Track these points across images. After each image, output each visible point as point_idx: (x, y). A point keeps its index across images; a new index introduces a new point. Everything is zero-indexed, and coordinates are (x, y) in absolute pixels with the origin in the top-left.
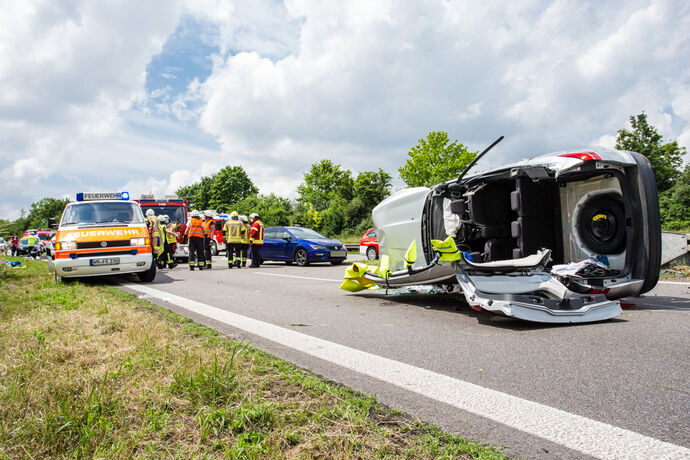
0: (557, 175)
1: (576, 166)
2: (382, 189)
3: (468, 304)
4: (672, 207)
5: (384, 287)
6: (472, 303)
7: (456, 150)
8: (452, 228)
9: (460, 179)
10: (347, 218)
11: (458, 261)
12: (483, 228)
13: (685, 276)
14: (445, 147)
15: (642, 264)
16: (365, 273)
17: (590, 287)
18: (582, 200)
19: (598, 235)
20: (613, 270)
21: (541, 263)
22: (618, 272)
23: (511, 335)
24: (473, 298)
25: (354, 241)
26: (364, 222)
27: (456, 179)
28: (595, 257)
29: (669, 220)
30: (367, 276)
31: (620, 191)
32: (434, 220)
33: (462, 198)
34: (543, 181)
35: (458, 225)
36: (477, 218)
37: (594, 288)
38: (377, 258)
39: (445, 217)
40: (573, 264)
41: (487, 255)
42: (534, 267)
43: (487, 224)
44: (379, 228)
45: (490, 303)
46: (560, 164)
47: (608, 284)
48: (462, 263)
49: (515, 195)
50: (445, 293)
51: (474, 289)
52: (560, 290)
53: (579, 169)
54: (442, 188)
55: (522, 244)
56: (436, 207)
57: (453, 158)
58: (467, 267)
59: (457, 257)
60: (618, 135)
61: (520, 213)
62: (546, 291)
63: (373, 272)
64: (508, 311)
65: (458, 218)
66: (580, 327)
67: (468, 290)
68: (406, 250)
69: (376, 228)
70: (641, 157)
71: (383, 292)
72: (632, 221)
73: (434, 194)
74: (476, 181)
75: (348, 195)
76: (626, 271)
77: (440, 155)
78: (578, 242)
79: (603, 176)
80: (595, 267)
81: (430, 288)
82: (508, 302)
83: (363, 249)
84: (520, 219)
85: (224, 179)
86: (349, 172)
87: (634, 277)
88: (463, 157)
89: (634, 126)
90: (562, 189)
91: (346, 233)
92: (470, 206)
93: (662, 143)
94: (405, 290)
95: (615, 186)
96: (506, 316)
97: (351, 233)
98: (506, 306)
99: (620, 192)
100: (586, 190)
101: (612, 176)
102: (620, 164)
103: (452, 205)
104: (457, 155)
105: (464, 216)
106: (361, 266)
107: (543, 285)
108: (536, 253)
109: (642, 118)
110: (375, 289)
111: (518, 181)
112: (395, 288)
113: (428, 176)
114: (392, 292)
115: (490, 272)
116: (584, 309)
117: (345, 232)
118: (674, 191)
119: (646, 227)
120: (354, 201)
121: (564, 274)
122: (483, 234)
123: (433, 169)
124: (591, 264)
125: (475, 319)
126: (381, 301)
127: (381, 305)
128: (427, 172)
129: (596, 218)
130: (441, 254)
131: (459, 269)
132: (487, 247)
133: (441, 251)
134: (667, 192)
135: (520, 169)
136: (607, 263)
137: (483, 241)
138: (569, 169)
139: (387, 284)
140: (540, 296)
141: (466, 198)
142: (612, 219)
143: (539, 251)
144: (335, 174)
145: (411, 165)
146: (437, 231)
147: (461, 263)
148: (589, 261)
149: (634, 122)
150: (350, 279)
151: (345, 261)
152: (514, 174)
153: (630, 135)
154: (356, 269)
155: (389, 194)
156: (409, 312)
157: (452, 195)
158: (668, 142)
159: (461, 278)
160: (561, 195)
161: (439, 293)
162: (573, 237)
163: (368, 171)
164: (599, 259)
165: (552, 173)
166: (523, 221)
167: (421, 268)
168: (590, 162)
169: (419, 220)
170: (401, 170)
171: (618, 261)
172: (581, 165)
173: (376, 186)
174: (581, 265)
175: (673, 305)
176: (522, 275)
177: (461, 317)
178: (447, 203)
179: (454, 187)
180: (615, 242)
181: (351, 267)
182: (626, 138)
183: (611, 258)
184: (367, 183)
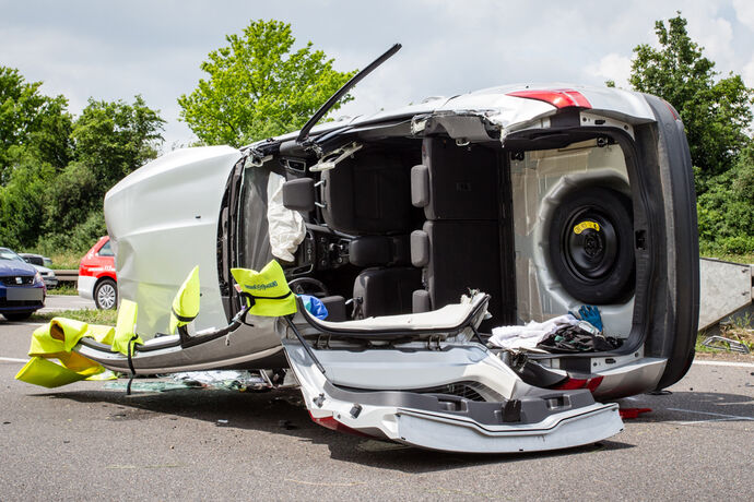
0: (503, 136)
1: (541, 119)
2: (139, 144)
3: (308, 413)
4: (733, 208)
5: (125, 375)
6: (317, 413)
7: (309, 64)
8: (284, 239)
9: (305, 132)
10: (52, 210)
11: (290, 317)
12: (353, 243)
13: (746, 350)
14: (285, 58)
15: (664, 326)
16: (80, 342)
17: (563, 373)
18: (556, 189)
19: (582, 264)
20: (609, 339)
21: (467, 323)
22: (620, 342)
23: (397, 481)
24: (319, 401)
25: (67, 262)
26: (93, 220)
27: (297, 133)
28: (576, 310)
29: (727, 235)
30: (84, 350)
31: (623, 173)
32: (247, 221)
33: (309, 174)
34: (478, 146)
35: (298, 234)
36: (339, 221)
37: (571, 375)
38: (115, 306)
39: (269, 215)
40: (533, 325)
41: (360, 302)
42: (453, 331)
43: (362, 234)
44: (119, 237)
45: (356, 412)
46: (512, 113)
47: (600, 368)
48: (299, 320)
49: (419, 173)
50: (266, 389)
51: (322, 380)
52: (504, 382)
53: (547, 124)
54: (265, 151)
55: (431, 281)
56: (252, 193)
57: (302, 84)
58: (312, 331)
59: (287, 307)
60: (636, 57)
61: (429, 213)
62: (477, 384)
63: (99, 339)
64: (392, 430)
65: (299, 217)
66: (539, 461)
67: (310, 380)
68: (176, 288)
69: (113, 237)
70: (665, 106)
71: (120, 386)
72: (647, 237)
73: (249, 164)
74: (341, 139)
75: (57, 154)
76: (635, 341)
77: (273, 74)
78: (545, 277)
79: (593, 142)
80: (576, 332)
81: (233, 375)
82: (393, 410)
83: (86, 284)
84: (428, 225)
86: (61, 100)
87: (650, 353)
88: (324, 82)
89: (664, 41)
90: (515, 164)
91: (49, 244)
92: (325, 193)
93: (715, 79)
94: (176, 381)
95: (614, 163)
96: (386, 440)
97: (62, 245)
98: (389, 418)
99: (625, 176)
100: (561, 169)
101: (612, 142)
102: (625, 119)
103: (286, 188)
104: (310, 77)
105: (313, 216)
106: (72, 326)
107: (470, 372)
108: (457, 301)
109: (678, 25)
110: (104, 381)
111: (427, 143)
112: (153, 376)
113: (245, 120)
114: (143, 387)
115: (360, 341)
116: (550, 421)
117: (47, 241)
118: (735, 176)
119: (671, 250)
120: (72, 168)
121: (513, 345)
122: (352, 257)
123: (258, 104)
124: (569, 327)
125: (325, 447)
126: (115, 408)
127: (114, 417)
128: (243, 111)
129: (580, 228)
130: (253, 300)
131: (291, 334)
132: (360, 286)
133: (254, 292)
134: (723, 178)
135: (432, 118)
136: (598, 323)
137: (352, 272)
138: (528, 123)
139: (130, 368)
140: (463, 394)
141: (317, 176)
142: (609, 231)
143: (464, 297)
144: (26, 103)
145: (209, 94)
146: (251, 246)
147: (295, 321)
148: (566, 319)
149: (663, 33)
150: (42, 357)
151: (40, 312)
152: (418, 127)
153: (657, 58)
154: (58, 331)
155: (153, 156)
156: (177, 433)
157: (287, 167)
158: (726, 76)
159: (295, 353)
160: (514, 177)
161: (251, 389)
162: (534, 267)
163: (109, 102)
164: (584, 315)
165: (494, 131)
166: (435, 229)
167: (212, 330)
168: (570, 112)
169: (212, 221)
170: (184, 103)
171: (618, 319)
172: (552, 118)
173: (126, 137)
174: (549, 327)
175: (721, 409)
176: (428, 349)
177: (294, 443)
178: (276, 183)
179: (292, 148)
180: (616, 279)
181: (45, 328)
182: (651, 63)
183: (607, 313)
184: (107, 129)
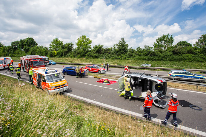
2: (72, 47)
10: (64, 53)
19: (158, 89)
26: (68, 54)
60: (119, 42)
75: (63, 48)
85: (28, 41)
86: (62, 42)
109: (123, 39)
111: (149, 81)
117: (63, 56)
118: (127, 53)
120: (65, 49)
144: (59, 42)
158: (127, 44)
163: (68, 43)
170: (76, 43)
183: (160, 92)
184: (68, 46)
